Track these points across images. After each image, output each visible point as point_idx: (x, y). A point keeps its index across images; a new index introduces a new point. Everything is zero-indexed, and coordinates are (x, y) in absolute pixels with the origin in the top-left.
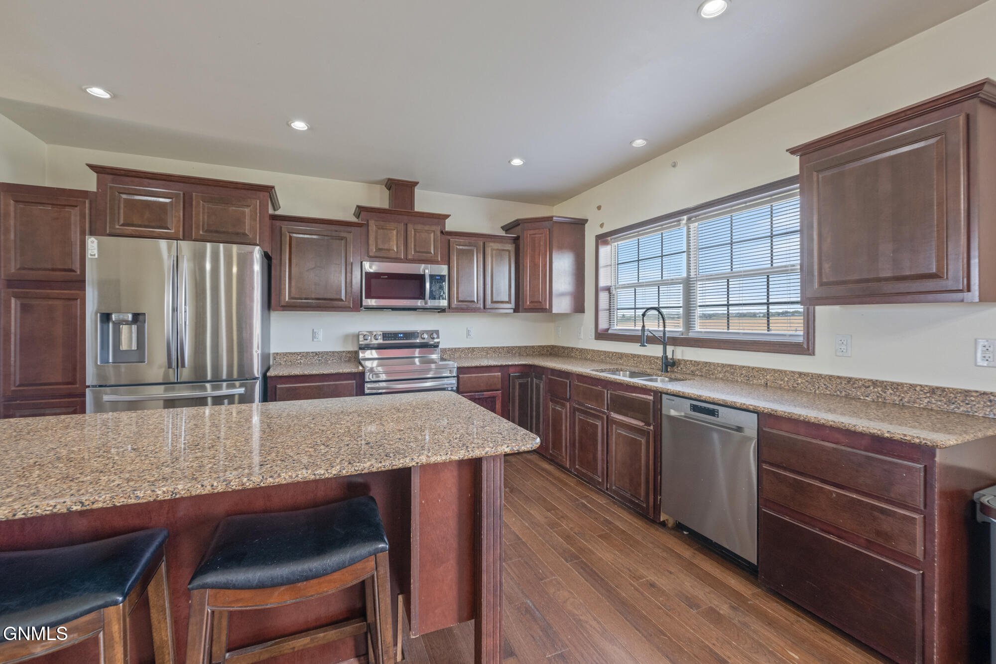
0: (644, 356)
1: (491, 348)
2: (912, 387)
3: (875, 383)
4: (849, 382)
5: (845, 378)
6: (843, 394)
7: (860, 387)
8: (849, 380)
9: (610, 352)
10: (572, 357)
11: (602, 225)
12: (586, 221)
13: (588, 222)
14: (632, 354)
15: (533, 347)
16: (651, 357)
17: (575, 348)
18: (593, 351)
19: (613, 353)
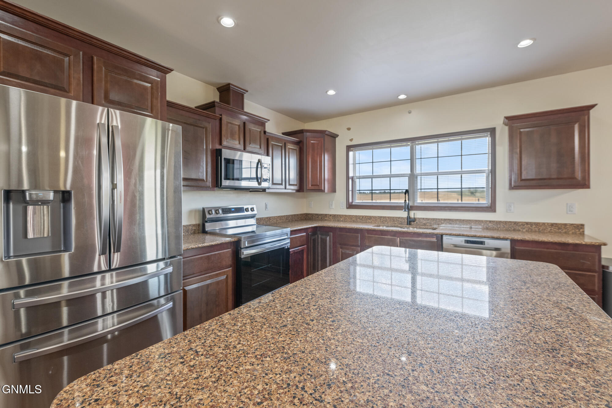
0: (389, 217)
1: (279, 217)
2: (544, 224)
3: (527, 223)
4: (515, 224)
5: (513, 222)
6: (512, 229)
7: (520, 225)
8: (515, 223)
9: (360, 216)
10: (326, 220)
11: (351, 140)
12: (337, 136)
13: (339, 136)
14: (379, 217)
15: (298, 215)
16: (394, 217)
17: (328, 215)
18: (346, 216)
19: (363, 217)
